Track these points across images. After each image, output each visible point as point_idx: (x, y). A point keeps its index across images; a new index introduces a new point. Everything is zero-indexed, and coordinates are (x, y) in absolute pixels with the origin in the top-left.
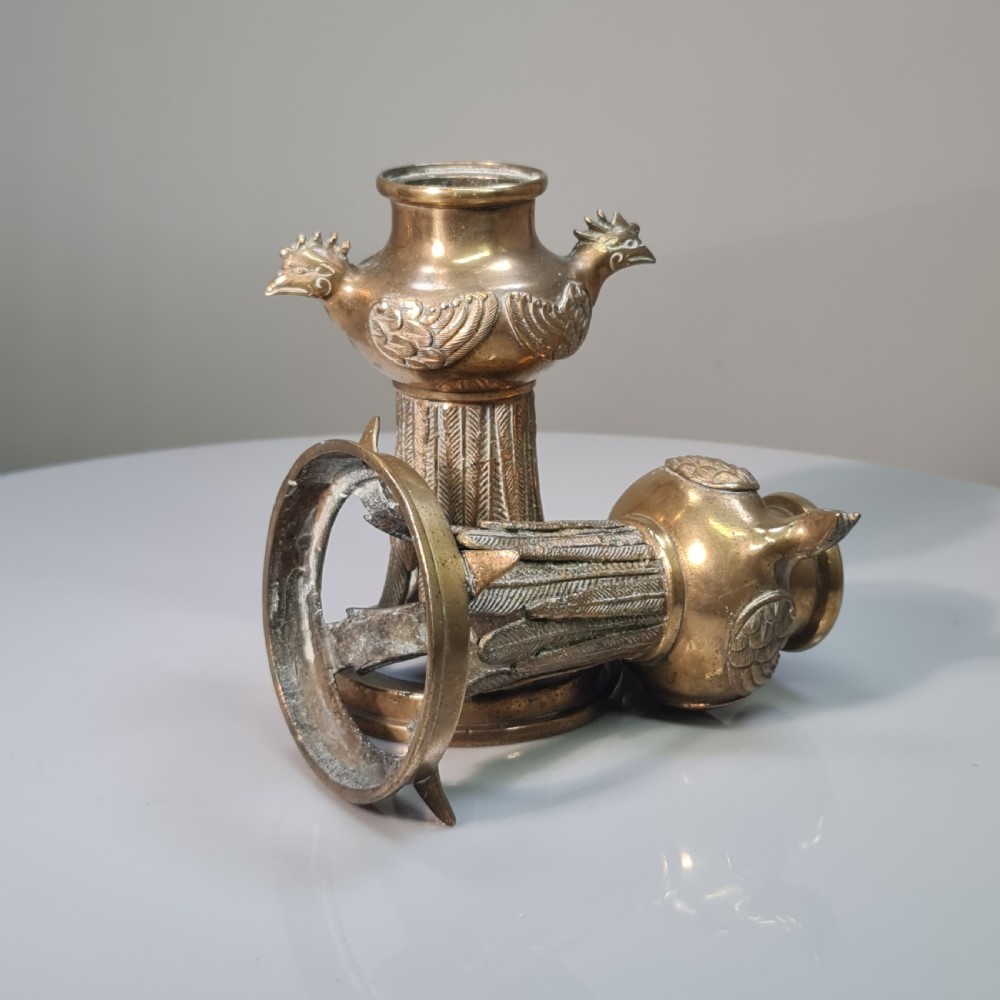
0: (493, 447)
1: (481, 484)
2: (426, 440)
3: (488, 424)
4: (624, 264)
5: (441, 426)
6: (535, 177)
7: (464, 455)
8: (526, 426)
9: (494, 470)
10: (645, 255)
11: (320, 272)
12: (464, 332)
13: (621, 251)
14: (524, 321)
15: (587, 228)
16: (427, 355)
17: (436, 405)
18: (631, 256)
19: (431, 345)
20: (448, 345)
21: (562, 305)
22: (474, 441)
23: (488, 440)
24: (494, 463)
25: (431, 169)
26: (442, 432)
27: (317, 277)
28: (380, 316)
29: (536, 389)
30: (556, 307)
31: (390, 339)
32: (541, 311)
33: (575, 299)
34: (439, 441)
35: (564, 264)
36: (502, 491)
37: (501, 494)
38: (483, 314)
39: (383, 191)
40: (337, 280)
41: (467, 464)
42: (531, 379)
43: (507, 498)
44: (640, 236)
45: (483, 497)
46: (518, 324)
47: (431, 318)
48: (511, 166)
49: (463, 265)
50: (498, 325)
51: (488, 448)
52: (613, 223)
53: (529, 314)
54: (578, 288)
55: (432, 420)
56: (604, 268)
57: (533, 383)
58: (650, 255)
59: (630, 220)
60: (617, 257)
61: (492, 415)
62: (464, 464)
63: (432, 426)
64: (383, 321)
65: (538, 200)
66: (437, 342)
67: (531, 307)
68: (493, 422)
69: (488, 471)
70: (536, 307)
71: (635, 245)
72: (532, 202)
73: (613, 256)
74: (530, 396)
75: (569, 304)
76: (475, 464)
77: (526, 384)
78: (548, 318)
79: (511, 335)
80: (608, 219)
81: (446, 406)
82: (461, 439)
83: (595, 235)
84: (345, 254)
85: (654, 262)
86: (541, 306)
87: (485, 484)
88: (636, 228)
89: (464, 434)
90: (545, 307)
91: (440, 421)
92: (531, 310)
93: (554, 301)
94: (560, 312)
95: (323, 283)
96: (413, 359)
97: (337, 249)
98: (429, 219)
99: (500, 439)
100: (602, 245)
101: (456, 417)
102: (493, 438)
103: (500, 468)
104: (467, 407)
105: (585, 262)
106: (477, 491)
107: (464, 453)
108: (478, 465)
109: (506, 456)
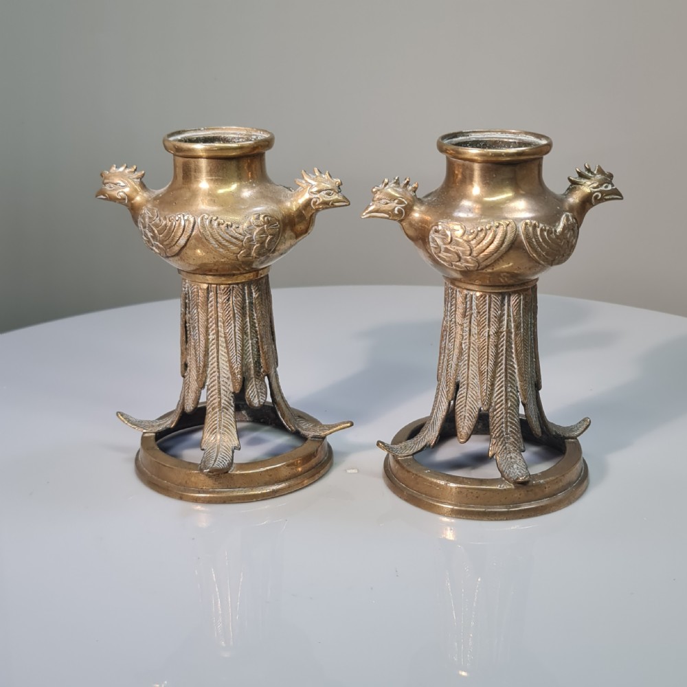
0: (509, 321)
1: (500, 346)
2: (464, 315)
3: (506, 307)
4: (602, 200)
5: (474, 307)
6: (544, 142)
7: (489, 327)
8: (530, 308)
9: (509, 337)
10: (616, 194)
11: (398, 203)
12: (492, 247)
13: (600, 192)
14: (534, 240)
15: (577, 175)
16: (467, 262)
17: (471, 293)
18: (606, 195)
19: (470, 255)
20: (482, 255)
21: (559, 229)
22: (495, 317)
23: (505, 317)
24: (509, 332)
25: (473, 134)
26: (475, 311)
27: (396, 207)
28: (437, 234)
29: (538, 283)
30: (556, 231)
31: (443, 250)
32: (545, 234)
33: (568, 225)
34: (473, 317)
35: (560, 200)
36: (513, 351)
37: (512, 353)
38: (506, 235)
39: (442, 149)
40: (409, 209)
41: (491, 333)
42: (536, 277)
43: (517, 355)
44: (613, 181)
45: (501, 354)
46: (530, 243)
47: (471, 237)
48: (527, 133)
49: (493, 202)
50: (516, 243)
51: (505, 322)
52: (595, 172)
53: (537, 236)
54: (571, 218)
55: (468, 303)
56: (587, 202)
57: (537, 280)
58: (620, 194)
59: (606, 171)
60: (597, 196)
61: (509, 301)
62: (488, 333)
63: (468, 306)
64: (439, 237)
65: (545, 157)
66: (474, 254)
67: (538, 230)
68: (509, 305)
69: (505, 337)
70: (542, 230)
71: (610, 188)
72: (542, 158)
73: (594, 195)
74: (534, 289)
75: (564, 228)
76: (496, 333)
77: (532, 281)
78: (550, 238)
79: (524, 249)
80: (592, 170)
81: (478, 294)
82: (487, 316)
83: (583, 181)
84: (415, 192)
86: (545, 230)
87: (502, 346)
88: (611, 176)
89: (489, 312)
90: (548, 231)
91: (474, 303)
92: (539, 233)
93: (554, 226)
94: (558, 234)
95: (399, 210)
96: (457, 263)
97: (410, 188)
98: (472, 170)
99: (514, 316)
100: (587, 187)
101: (485, 301)
102: (509, 316)
103: (513, 336)
104: (492, 295)
105: (574, 199)
106: (497, 350)
107: (489, 325)
108: (498, 333)
109: (517, 327)
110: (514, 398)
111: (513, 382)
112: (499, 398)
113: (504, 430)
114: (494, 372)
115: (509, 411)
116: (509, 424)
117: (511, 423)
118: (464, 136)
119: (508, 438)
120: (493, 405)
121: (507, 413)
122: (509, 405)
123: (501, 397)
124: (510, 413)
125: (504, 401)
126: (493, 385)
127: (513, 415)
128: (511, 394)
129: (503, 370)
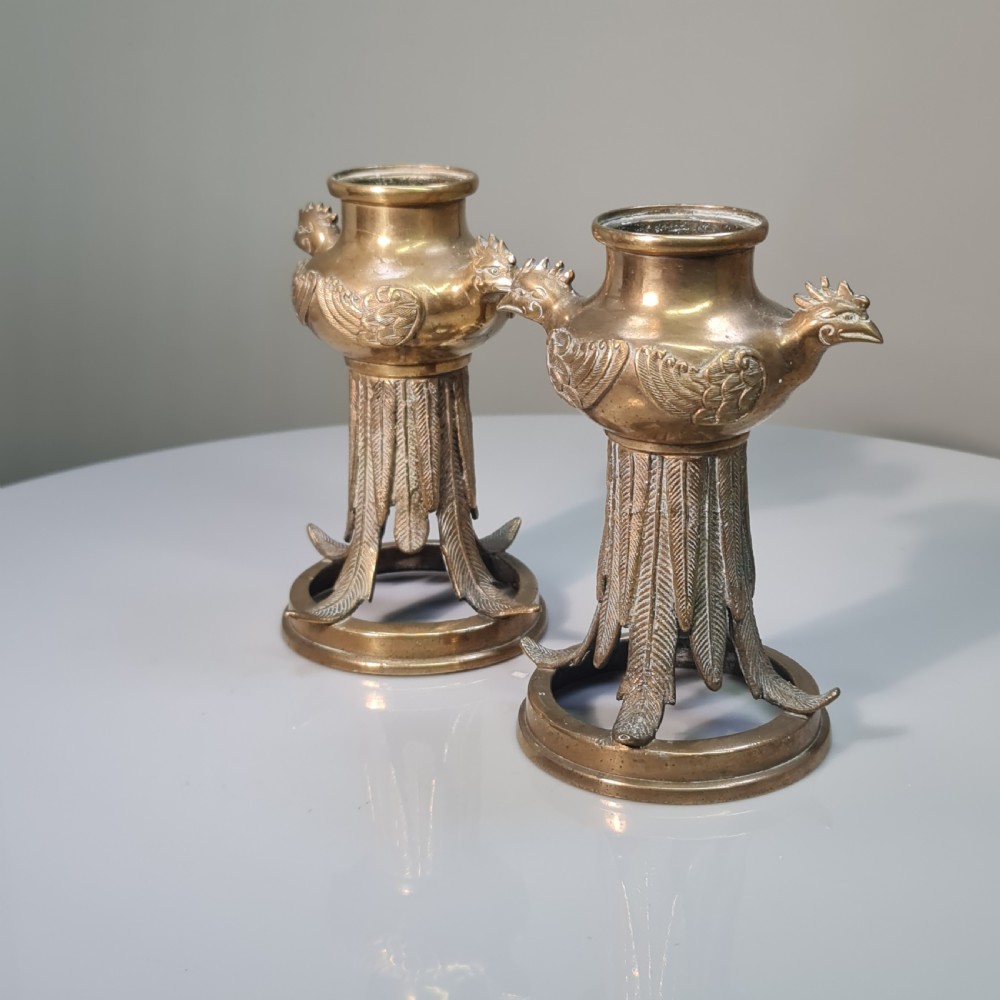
0: (661, 500)
1: (646, 535)
5: (618, 468)
7: (632, 502)
9: (660, 523)
13: (836, 324)
14: (650, 377)
16: (570, 394)
18: (845, 331)
20: (580, 386)
21: (706, 369)
22: (640, 488)
23: (656, 491)
24: (659, 516)
26: (618, 474)
30: (696, 370)
32: (673, 370)
34: (617, 482)
36: (668, 547)
37: (667, 549)
41: (633, 511)
43: (672, 554)
45: (647, 547)
46: (643, 380)
51: (653, 500)
53: (657, 372)
58: (878, 335)
61: (662, 467)
62: (631, 511)
63: (613, 465)
66: (572, 382)
67: (660, 364)
68: (662, 474)
69: (655, 522)
70: (667, 365)
73: (822, 329)
75: (715, 369)
76: (640, 513)
78: (679, 378)
82: (630, 484)
85: (882, 342)
86: (674, 365)
87: (650, 535)
89: (633, 479)
90: (680, 367)
91: (617, 461)
92: (660, 367)
94: (699, 375)
99: (668, 493)
101: (627, 461)
102: (661, 490)
103: (668, 523)
104: (636, 455)
106: (641, 540)
107: (632, 498)
108: (643, 515)
109: (673, 511)
110: (664, 618)
111: (666, 595)
112: (641, 613)
113: (644, 662)
114: (636, 571)
115: (655, 636)
116: (652, 655)
117: (655, 655)
118: (682, 211)
119: (648, 677)
120: (633, 620)
121: (651, 639)
122: (656, 627)
123: (644, 612)
124: (657, 641)
125: (647, 620)
126: (633, 590)
127: (662, 644)
128: (661, 612)
129: (650, 572)
